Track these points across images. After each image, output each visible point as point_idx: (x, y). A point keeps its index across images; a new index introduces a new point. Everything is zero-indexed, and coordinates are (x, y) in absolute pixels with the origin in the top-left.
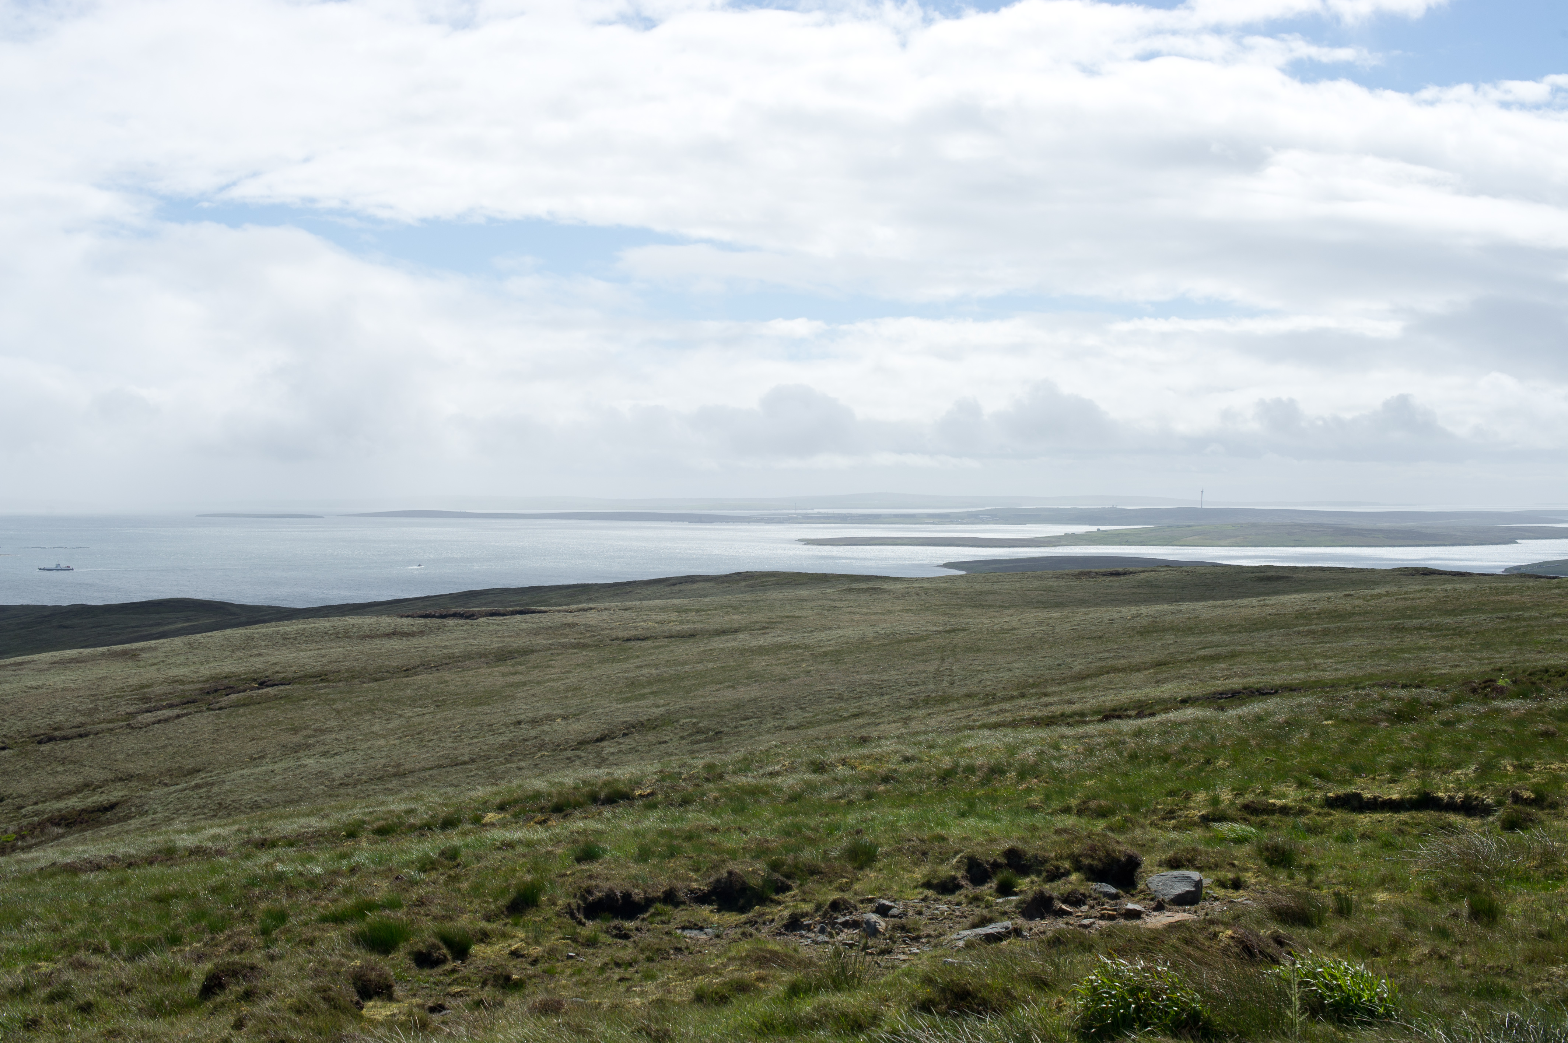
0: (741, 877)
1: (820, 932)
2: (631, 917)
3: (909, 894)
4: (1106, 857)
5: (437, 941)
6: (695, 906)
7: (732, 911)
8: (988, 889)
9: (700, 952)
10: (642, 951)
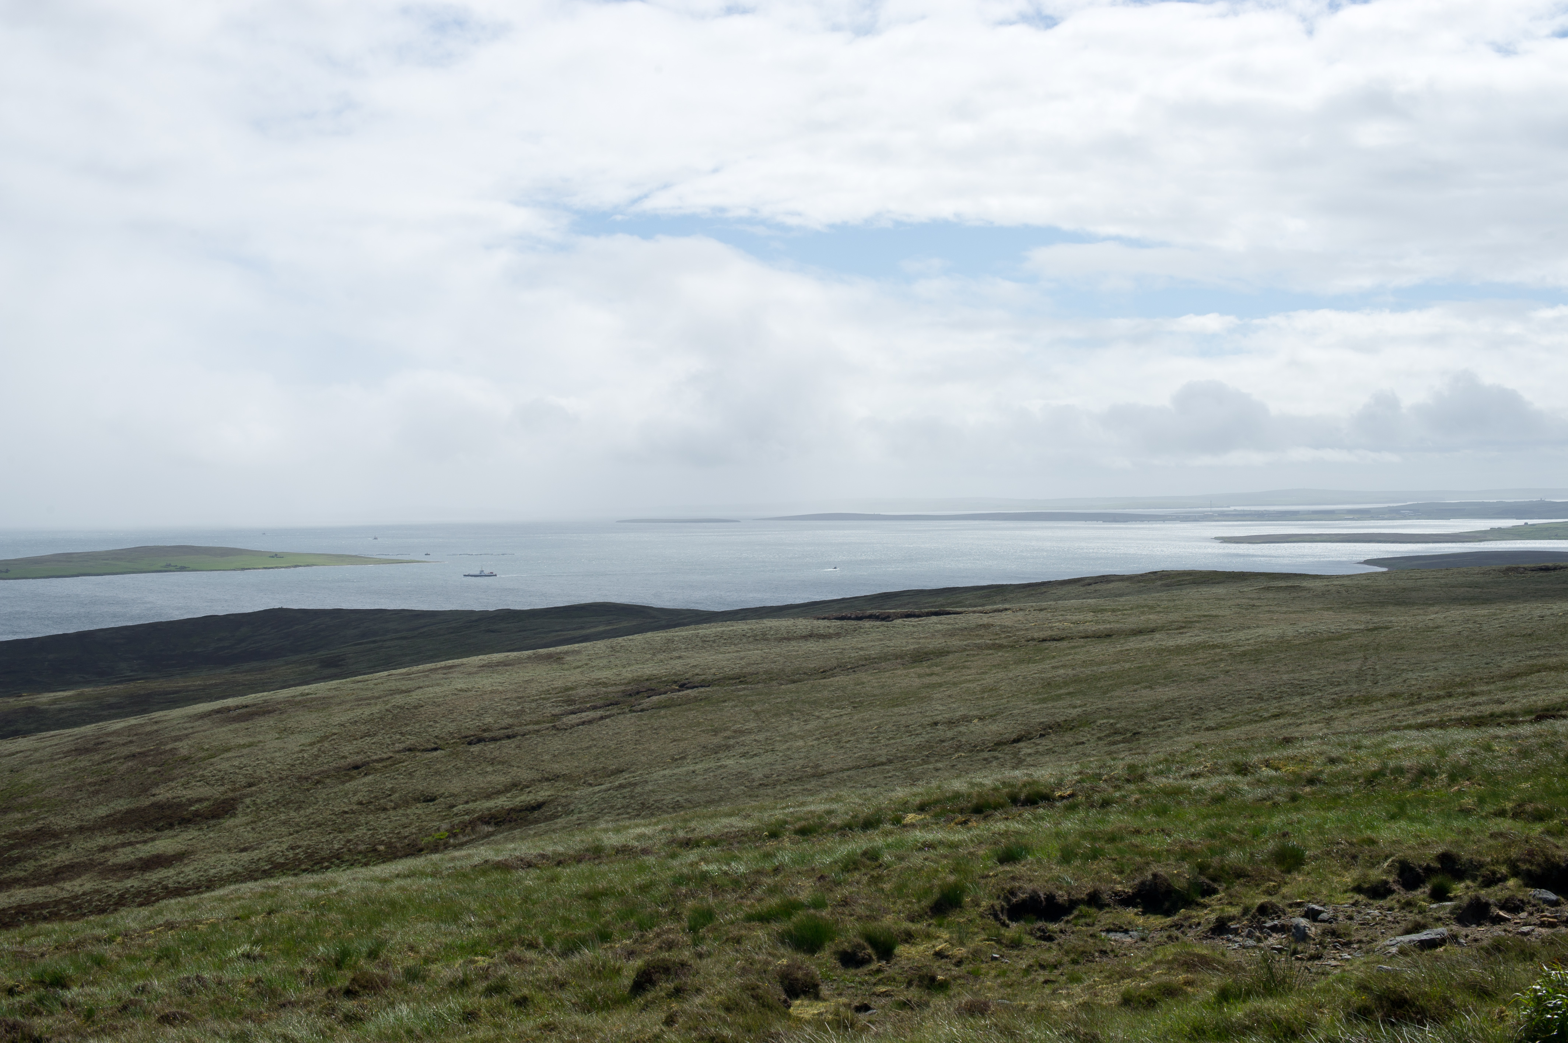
0: (1166, 880)
1: (1247, 936)
2: (1055, 919)
3: (1339, 898)
4: (1545, 862)
5: (862, 941)
6: (1119, 909)
7: (1157, 914)
8: (1421, 894)
9: (1125, 955)
10: (1067, 953)
